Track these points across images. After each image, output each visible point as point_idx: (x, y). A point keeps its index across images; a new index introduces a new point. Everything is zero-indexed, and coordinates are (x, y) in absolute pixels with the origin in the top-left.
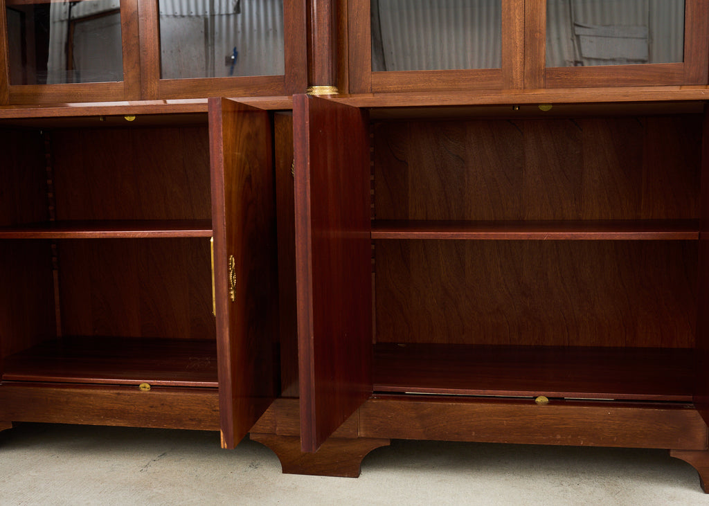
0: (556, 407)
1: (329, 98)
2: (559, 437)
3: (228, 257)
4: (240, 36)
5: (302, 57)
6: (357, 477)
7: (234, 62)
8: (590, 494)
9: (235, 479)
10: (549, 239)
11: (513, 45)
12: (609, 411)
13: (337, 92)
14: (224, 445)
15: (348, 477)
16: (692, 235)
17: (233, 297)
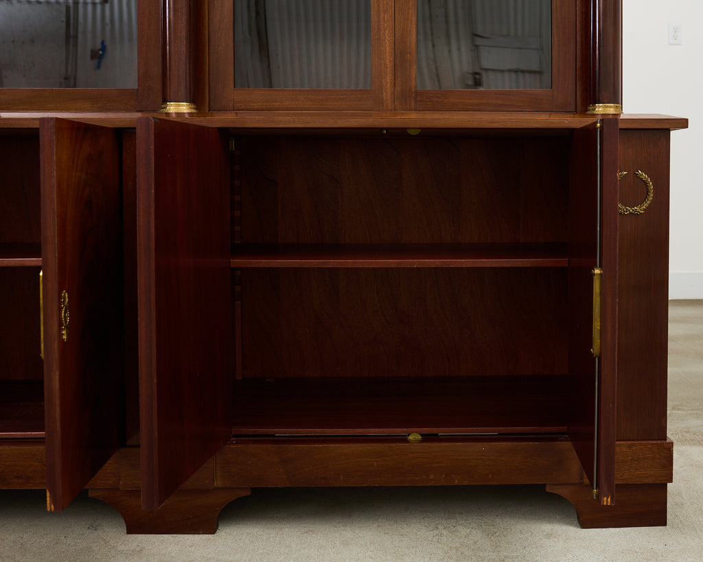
0: (429, 444)
1: (187, 116)
2: (432, 477)
3: (60, 293)
4: (108, 28)
5: (156, 70)
6: (214, 533)
7: (101, 57)
8: (465, 537)
9: (69, 545)
10: (419, 266)
11: (383, 66)
12: (483, 447)
13: (194, 109)
14: (50, 506)
15: (203, 534)
16: (562, 262)
17: (64, 337)
